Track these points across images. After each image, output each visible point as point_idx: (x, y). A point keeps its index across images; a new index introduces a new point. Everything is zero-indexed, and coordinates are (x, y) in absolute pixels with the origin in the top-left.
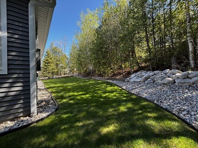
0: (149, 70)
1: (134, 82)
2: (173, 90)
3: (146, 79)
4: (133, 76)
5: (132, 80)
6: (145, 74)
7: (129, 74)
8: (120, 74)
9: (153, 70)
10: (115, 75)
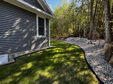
0: (73, 37)
1: (68, 41)
2: (77, 42)
3: (72, 40)
4: (68, 39)
5: (67, 40)
6: (72, 38)
7: (66, 38)
8: (62, 38)
9: (74, 37)
10: (60, 38)
